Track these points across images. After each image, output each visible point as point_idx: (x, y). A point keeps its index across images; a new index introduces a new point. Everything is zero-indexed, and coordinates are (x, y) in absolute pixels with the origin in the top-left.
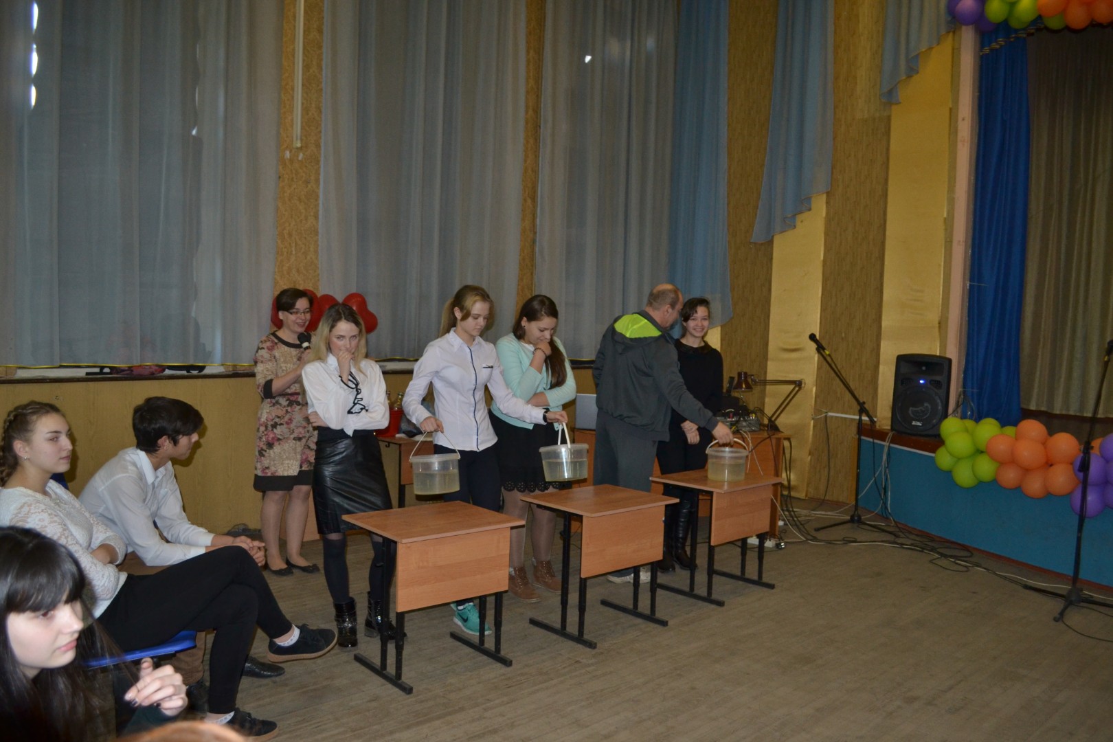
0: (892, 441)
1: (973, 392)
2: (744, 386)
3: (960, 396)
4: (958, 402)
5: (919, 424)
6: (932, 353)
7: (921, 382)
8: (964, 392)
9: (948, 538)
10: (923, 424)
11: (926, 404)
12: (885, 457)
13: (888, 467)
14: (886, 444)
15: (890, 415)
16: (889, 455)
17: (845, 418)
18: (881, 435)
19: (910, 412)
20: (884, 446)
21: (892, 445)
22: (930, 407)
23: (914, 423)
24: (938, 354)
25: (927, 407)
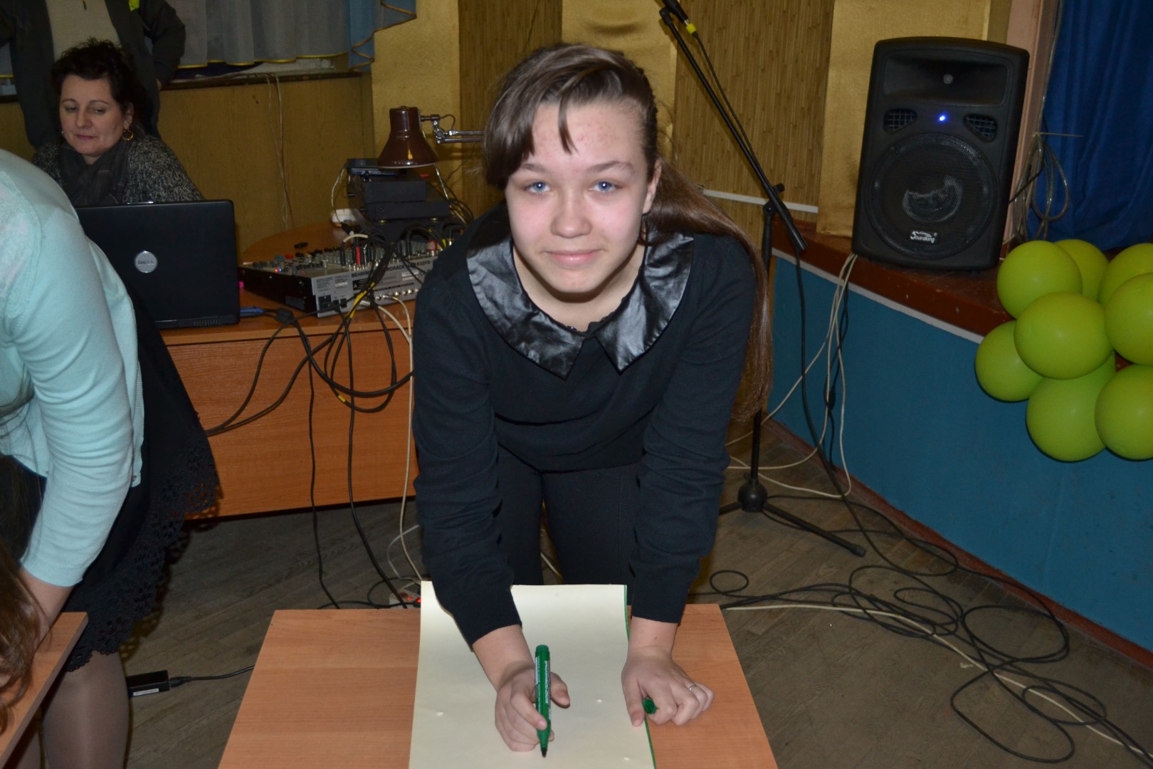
0: (857, 277)
1: (1064, 139)
2: (410, 157)
3: (1035, 149)
4: (1030, 167)
5: (928, 237)
6: (971, 34)
7: (942, 118)
8: (1045, 141)
9: (996, 565)
10: (938, 239)
11: (949, 182)
12: (834, 320)
13: (840, 347)
14: (838, 281)
15: (852, 200)
16: (844, 314)
17: (744, 204)
18: (828, 258)
19: (905, 204)
20: (834, 286)
21: (854, 288)
22: (959, 190)
23: (915, 235)
24: (985, 38)
25: (952, 189)
